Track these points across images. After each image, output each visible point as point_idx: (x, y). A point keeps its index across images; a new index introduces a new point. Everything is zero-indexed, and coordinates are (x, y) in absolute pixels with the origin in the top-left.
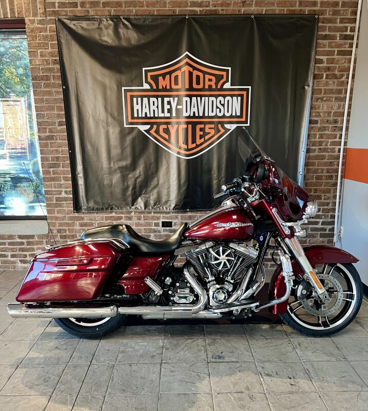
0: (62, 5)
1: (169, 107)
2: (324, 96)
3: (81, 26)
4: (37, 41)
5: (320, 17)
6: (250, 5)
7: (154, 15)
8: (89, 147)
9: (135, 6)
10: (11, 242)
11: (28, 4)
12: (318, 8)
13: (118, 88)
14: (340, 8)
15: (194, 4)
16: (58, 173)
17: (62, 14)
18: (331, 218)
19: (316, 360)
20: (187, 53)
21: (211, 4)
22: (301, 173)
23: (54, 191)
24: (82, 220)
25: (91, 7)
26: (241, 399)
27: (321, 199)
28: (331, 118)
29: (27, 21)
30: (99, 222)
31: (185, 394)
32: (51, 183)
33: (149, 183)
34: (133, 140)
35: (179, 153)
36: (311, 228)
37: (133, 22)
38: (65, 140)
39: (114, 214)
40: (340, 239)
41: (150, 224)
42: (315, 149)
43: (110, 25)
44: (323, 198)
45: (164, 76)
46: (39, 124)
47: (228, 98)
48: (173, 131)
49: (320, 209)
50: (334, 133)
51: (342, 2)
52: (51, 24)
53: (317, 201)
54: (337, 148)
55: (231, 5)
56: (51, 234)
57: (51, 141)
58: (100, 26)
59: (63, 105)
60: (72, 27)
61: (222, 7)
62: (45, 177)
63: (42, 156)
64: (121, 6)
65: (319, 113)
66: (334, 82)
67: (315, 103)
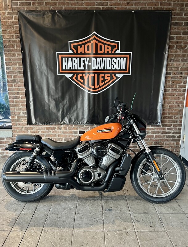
0: (22, 4)
1: (83, 64)
2: (175, 58)
3: (32, 16)
4: (7, 25)
5: (173, 12)
6: (132, 5)
7: (75, 10)
8: (37, 87)
9: (64, 5)
11: (2, 3)
12: (172, 7)
13: (54, 52)
14: (185, 7)
15: (99, 4)
16: (18, 102)
17: (22, 9)
18: (178, 130)
19: (166, 212)
20: (94, 32)
21: (109, 4)
23: (16, 112)
24: (32, 129)
25: (39, 5)
26: (120, 235)
27: (172, 118)
28: (179, 71)
29: (1, 13)
30: (42, 130)
31: (88, 231)
32: (14, 107)
33: (72, 108)
34: (63, 82)
35: (89, 91)
36: (167, 136)
37: (63, 14)
38: (23, 82)
39: (51, 126)
40: (183, 142)
41: (72, 132)
42: (169, 90)
43: (49, 16)
44: (174, 118)
45: (81, 45)
46: (8, 73)
47: (118, 59)
48: (86, 78)
49: (172, 125)
50: (181, 80)
51: (186, 3)
52: (15, 15)
53: (170, 120)
54: (182, 89)
55: (120, 4)
56: (14, 137)
57: (14, 83)
58: (44, 17)
59: (22, 62)
60: (27, 17)
61: (115, 6)
62: (11, 104)
63: (9, 91)
64: (56, 5)
65: (172, 68)
66: (181, 50)
67: (169, 63)
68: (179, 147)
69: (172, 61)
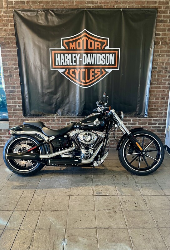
0: (17, 3)
1: (75, 59)
2: (160, 54)
3: (26, 14)
4: (3, 23)
5: (158, 10)
6: (120, 3)
7: (67, 9)
8: (31, 81)
9: (56, 4)
12: (157, 5)
13: (47, 49)
15: (89, 3)
16: (14, 96)
17: (17, 8)
18: (164, 121)
19: (150, 195)
20: (85, 29)
21: (98, 3)
22: (147, 96)
23: (12, 105)
25: (33, 4)
27: (158, 110)
28: (164, 66)
31: (81, 210)
32: (11, 101)
33: (64, 101)
34: (56, 78)
35: (80, 85)
36: (153, 126)
37: (55, 12)
38: (18, 77)
39: (45, 118)
40: (168, 132)
41: (64, 124)
42: (155, 83)
43: (43, 14)
44: (159, 110)
45: (72, 42)
46: (4, 68)
47: (108, 55)
48: (77, 73)
49: (157, 116)
50: (166, 74)
52: (10, 13)
53: (156, 112)
54: (167, 82)
55: (109, 3)
57: (10, 78)
58: (38, 15)
59: (17, 58)
60: (22, 15)
61: (104, 4)
62: (7, 98)
63: (6, 86)
64: (49, 3)
65: (157, 63)
66: (166, 46)
67: (155, 58)
68: (164, 137)
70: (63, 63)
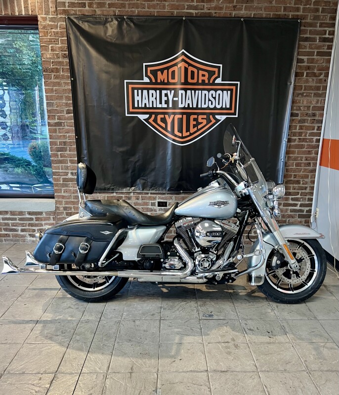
0: (72, 4)
1: (166, 98)
2: (304, 91)
4: (49, 37)
5: (303, 21)
6: (241, 9)
7: (154, 16)
8: (92, 134)
9: (137, 8)
10: (21, 218)
11: (41, 3)
12: (300, 13)
13: (121, 81)
14: (320, 14)
15: (190, 7)
16: (65, 157)
17: (72, 13)
18: (308, 201)
19: (290, 319)
20: (183, 50)
21: (205, 7)
22: (282, 160)
23: (61, 172)
25: (98, 8)
27: (300, 183)
28: (310, 112)
29: (39, 18)
32: (58, 165)
33: (147, 167)
34: (134, 128)
35: (174, 140)
36: (290, 209)
37: (135, 21)
38: (72, 126)
39: (115, 194)
40: (316, 219)
41: (147, 204)
42: (296, 139)
43: (114, 24)
44: (302, 183)
45: (162, 70)
46: (49, 111)
47: (219, 92)
48: (169, 121)
49: (298, 193)
50: (313, 125)
51: (322, 8)
52: (61, 22)
53: (296, 185)
54: (315, 138)
55: (223, 8)
56: (58, 211)
57: (59, 127)
58: (106, 25)
59: (71, 95)
60: (80, 25)
61: (215, 10)
62: (53, 160)
63: (51, 140)
64: (124, 7)
65: (299, 107)
66: (313, 80)
67: (296, 98)
69: (300, 96)
70: (145, 104)
